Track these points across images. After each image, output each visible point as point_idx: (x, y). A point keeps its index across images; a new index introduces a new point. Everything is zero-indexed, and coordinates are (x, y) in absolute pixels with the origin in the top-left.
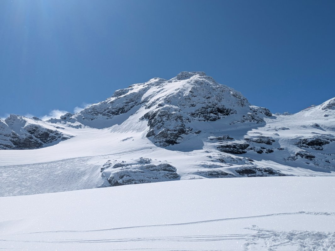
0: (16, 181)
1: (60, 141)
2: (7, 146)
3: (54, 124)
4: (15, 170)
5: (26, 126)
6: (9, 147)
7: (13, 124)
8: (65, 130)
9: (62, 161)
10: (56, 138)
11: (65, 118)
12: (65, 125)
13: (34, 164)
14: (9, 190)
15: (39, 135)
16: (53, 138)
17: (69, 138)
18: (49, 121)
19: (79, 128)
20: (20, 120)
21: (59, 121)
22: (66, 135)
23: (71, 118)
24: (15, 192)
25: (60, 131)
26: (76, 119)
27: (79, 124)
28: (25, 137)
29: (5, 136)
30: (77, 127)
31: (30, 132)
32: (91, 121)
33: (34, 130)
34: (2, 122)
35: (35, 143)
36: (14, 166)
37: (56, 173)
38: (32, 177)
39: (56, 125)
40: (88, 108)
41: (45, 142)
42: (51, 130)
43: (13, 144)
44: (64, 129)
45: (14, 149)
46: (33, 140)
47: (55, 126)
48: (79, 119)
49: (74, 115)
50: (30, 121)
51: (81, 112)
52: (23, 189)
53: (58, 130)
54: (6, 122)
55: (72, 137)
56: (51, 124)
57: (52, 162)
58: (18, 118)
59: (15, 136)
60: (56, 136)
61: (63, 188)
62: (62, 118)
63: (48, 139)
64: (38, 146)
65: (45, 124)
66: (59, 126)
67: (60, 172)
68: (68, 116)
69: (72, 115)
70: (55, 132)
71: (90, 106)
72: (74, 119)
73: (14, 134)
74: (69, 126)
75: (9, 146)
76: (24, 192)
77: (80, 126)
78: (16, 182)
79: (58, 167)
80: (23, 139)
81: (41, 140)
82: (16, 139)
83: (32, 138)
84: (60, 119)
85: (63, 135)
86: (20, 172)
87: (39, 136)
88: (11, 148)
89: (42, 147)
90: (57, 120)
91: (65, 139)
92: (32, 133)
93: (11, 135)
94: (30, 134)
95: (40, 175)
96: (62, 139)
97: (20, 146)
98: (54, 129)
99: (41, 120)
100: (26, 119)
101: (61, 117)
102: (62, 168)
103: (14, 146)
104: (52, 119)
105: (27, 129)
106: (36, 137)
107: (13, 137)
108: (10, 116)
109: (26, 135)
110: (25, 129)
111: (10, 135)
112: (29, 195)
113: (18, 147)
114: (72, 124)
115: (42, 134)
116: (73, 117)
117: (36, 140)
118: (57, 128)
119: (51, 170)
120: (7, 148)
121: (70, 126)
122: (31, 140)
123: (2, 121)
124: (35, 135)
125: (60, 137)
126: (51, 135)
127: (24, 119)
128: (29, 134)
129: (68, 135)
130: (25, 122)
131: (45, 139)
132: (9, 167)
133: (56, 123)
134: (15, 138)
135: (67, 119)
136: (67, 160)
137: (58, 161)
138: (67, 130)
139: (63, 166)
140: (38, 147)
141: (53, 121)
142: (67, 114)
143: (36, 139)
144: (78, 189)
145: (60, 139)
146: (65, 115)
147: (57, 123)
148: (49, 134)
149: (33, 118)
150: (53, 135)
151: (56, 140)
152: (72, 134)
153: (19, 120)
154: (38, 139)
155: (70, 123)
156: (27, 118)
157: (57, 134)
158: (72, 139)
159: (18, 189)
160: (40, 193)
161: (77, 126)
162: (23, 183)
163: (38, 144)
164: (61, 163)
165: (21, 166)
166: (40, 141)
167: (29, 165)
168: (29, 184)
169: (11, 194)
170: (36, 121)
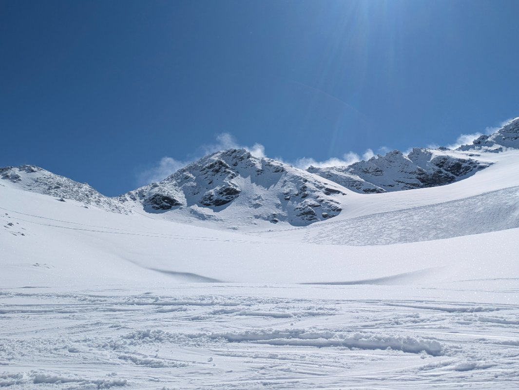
0: (430, 223)
1: (476, 172)
2: (414, 185)
3: (466, 152)
4: (427, 212)
5: (432, 159)
6: (416, 186)
7: (417, 158)
8: (482, 157)
9: (482, 195)
10: (472, 169)
11: (479, 143)
12: (480, 151)
13: (448, 202)
14: (424, 234)
15: (449, 167)
16: (467, 169)
17: (488, 166)
18: (459, 149)
19: (500, 152)
20: (425, 153)
21: (472, 147)
22: (483, 163)
23: (487, 141)
24: (431, 236)
25: (474, 159)
26: (495, 141)
27: (499, 146)
28: (432, 172)
29: (410, 173)
30: (497, 151)
31: (437, 165)
32: (514, 140)
33: (442, 162)
34: (406, 159)
35: (445, 177)
36: (425, 207)
37: (476, 211)
38: (447, 218)
39: (469, 152)
40: (509, 124)
41: (457, 175)
42: (463, 160)
43: (420, 182)
44: (479, 155)
45: (422, 187)
46: (442, 174)
47: (467, 155)
48: (498, 140)
49: (490, 136)
50: (437, 153)
51: (500, 132)
52: (439, 232)
53: (472, 158)
54: (409, 158)
55: (492, 164)
56: (462, 152)
57: (469, 198)
58: (423, 151)
59: (421, 173)
60: (470, 165)
61: (488, 228)
62: (476, 143)
63: (461, 171)
64: (450, 180)
65: (454, 153)
66: (473, 153)
67: (481, 209)
68: (483, 139)
69: (488, 137)
70: (469, 161)
71: (511, 121)
72: (491, 142)
73: (419, 170)
74: (485, 152)
75: (416, 184)
76: (440, 235)
77: (501, 149)
78: (429, 225)
79: (477, 203)
80: (431, 175)
81: (452, 173)
82: (423, 176)
83: (441, 172)
84: (473, 144)
85: (479, 163)
86: (432, 213)
87: (449, 169)
88: (418, 186)
89: (454, 181)
90: (469, 146)
91: (482, 168)
92: (440, 167)
93: (417, 171)
94: (439, 168)
95: (456, 214)
96: (478, 169)
97: (429, 183)
98: (467, 158)
99: (449, 150)
100: (431, 151)
101: (474, 142)
102: (483, 204)
103: (422, 184)
104: (462, 146)
105: (434, 162)
106: (446, 170)
107: (419, 174)
108: (413, 151)
109: (434, 169)
110: (432, 162)
111: (415, 172)
112: (447, 238)
113: (426, 184)
114: (490, 148)
115: (453, 166)
116: (489, 139)
117: (446, 174)
118: (471, 155)
119: (470, 207)
120: (414, 187)
121: (487, 151)
122: (441, 175)
123: (405, 157)
124: (445, 168)
125: (475, 167)
126: (464, 165)
127: (428, 151)
128: (437, 168)
129: (485, 163)
130: (431, 154)
131: (458, 172)
132: (420, 208)
133: (468, 150)
134: (422, 174)
135: (482, 143)
136: (488, 193)
137: (478, 196)
138: (484, 157)
139: (484, 201)
140: (450, 182)
141: (464, 148)
142: (481, 136)
143: (446, 172)
144: (508, 229)
145: (476, 168)
146: (479, 139)
147: (470, 150)
148: (461, 165)
149: (440, 148)
150: (466, 165)
151: (471, 170)
152: (491, 161)
153: (423, 153)
154: (448, 172)
155: (486, 147)
156: (432, 149)
157: (471, 163)
158: (491, 167)
159: (433, 233)
160: (460, 235)
161: (497, 149)
162: (438, 225)
163: (450, 178)
164: (481, 197)
165: (433, 206)
166: (451, 175)
167: (441, 204)
168: (445, 226)
169: (426, 238)
170: (444, 152)
